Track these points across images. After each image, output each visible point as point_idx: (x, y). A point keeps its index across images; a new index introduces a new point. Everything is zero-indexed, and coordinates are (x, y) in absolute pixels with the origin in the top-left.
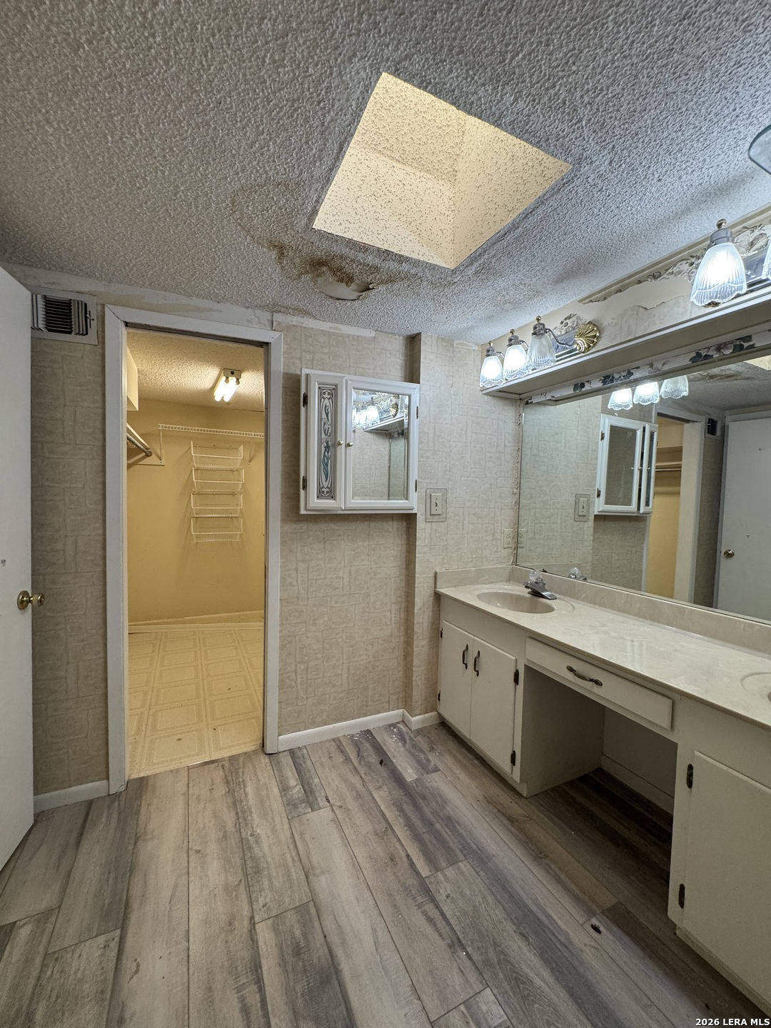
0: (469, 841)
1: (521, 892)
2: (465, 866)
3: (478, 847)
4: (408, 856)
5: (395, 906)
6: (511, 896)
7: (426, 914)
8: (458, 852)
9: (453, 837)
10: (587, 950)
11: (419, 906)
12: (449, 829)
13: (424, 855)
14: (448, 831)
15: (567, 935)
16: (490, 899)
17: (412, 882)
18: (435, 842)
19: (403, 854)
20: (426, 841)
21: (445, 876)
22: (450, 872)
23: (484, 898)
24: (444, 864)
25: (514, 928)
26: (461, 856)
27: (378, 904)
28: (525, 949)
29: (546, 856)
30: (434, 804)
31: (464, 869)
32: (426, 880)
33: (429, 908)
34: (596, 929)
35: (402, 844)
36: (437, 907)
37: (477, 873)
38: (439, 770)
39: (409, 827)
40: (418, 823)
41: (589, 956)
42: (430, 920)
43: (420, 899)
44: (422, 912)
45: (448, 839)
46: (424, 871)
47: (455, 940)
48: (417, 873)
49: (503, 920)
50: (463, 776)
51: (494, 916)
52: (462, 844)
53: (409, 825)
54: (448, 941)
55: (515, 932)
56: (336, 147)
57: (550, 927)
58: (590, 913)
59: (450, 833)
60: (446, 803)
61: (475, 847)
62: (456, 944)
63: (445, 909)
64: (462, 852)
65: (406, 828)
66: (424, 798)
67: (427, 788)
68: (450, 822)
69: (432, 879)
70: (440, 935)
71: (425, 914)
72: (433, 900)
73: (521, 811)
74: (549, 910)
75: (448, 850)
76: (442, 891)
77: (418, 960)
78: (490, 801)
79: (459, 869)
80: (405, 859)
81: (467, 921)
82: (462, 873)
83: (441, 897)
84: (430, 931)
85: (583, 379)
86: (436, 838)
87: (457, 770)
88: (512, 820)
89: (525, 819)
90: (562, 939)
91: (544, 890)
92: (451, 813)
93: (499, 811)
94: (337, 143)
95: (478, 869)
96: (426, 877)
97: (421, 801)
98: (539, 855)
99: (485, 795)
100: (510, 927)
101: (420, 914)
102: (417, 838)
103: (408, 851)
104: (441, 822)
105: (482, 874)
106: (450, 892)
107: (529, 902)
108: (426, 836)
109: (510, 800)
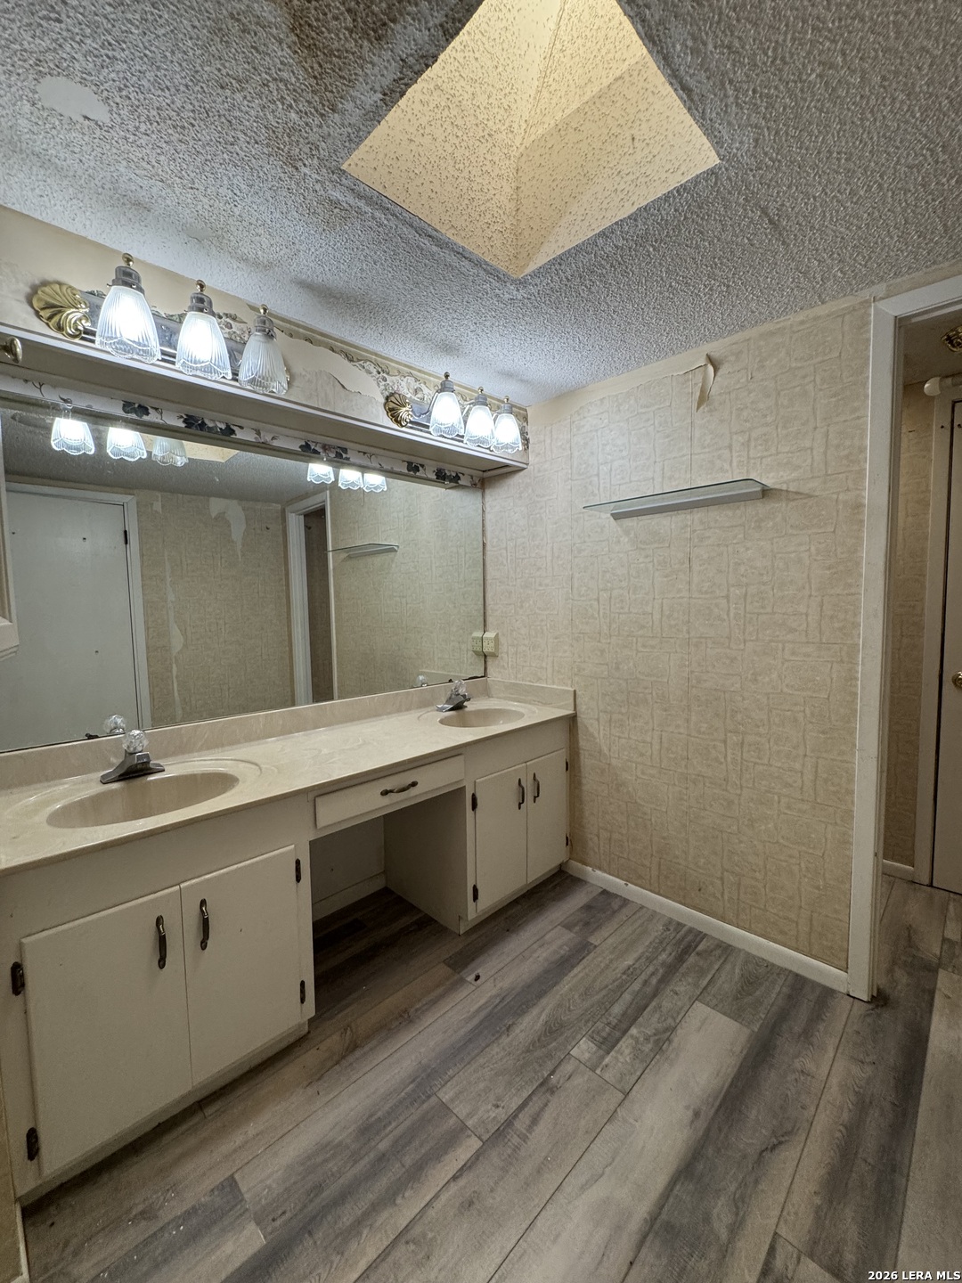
0: (403, 1094)
1: (462, 1032)
2: (446, 1094)
3: (412, 1082)
4: (455, 1178)
5: (539, 1171)
6: (470, 1040)
7: (530, 1126)
8: (425, 1106)
9: (401, 1118)
10: (499, 985)
11: (524, 1138)
12: (385, 1127)
13: (446, 1153)
14: (389, 1128)
15: (491, 997)
16: (481, 1061)
17: (495, 1157)
18: (417, 1143)
19: (454, 1188)
20: (418, 1157)
21: (470, 1115)
22: (461, 1110)
23: (482, 1066)
24: (452, 1121)
25: (504, 1037)
26: (433, 1100)
27: (548, 1198)
28: (522, 1027)
29: (406, 1011)
30: (332, 1166)
31: (451, 1094)
32: (485, 1137)
33: (521, 1124)
34: (477, 978)
35: (436, 1197)
36: (515, 1116)
37: (451, 1078)
38: (232, 1176)
39: (395, 1194)
40: (383, 1182)
41: (506, 983)
42: (535, 1120)
43: (516, 1140)
44: (530, 1133)
45: (408, 1123)
46: (474, 1144)
47: (544, 1089)
48: (478, 1156)
49: (502, 1046)
50: (252, 1129)
51: (499, 1053)
52: (412, 1104)
53: (390, 1198)
54: (548, 1095)
55: (508, 1035)
56: (692, 83)
57: (490, 1008)
58: (462, 981)
59: (394, 1124)
60: (328, 1144)
61: (412, 1086)
62: (546, 1087)
63: (514, 1106)
64: (424, 1102)
65: (399, 1201)
66: (318, 1188)
67: (287, 1190)
68: (368, 1129)
69: (481, 1130)
70: (546, 1105)
71: (530, 1128)
72: (509, 1123)
73: (336, 1037)
74: (473, 1009)
75: (425, 1121)
76: (490, 1115)
77: (583, 1122)
78: (317, 1076)
79: (452, 1100)
80: (462, 1182)
81: (518, 1079)
82: (457, 1096)
83: (502, 1115)
84: (547, 1116)
85: (148, 402)
86: (410, 1142)
87: (238, 1138)
88: (353, 1047)
89: (349, 1032)
90: (498, 1001)
91: (449, 1014)
92: (350, 1130)
93: (337, 1063)
94: (696, 87)
95: (447, 1077)
96: (481, 1140)
97: (325, 1194)
98: (405, 1018)
99: (305, 1083)
100: (505, 1040)
101: (533, 1134)
102: (416, 1173)
103: (446, 1180)
104: (373, 1144)
105: (450, 1073)
106: (490, 1105)
107: (470, 1026)
108: (408, 1160)
109: (314, 1051)
